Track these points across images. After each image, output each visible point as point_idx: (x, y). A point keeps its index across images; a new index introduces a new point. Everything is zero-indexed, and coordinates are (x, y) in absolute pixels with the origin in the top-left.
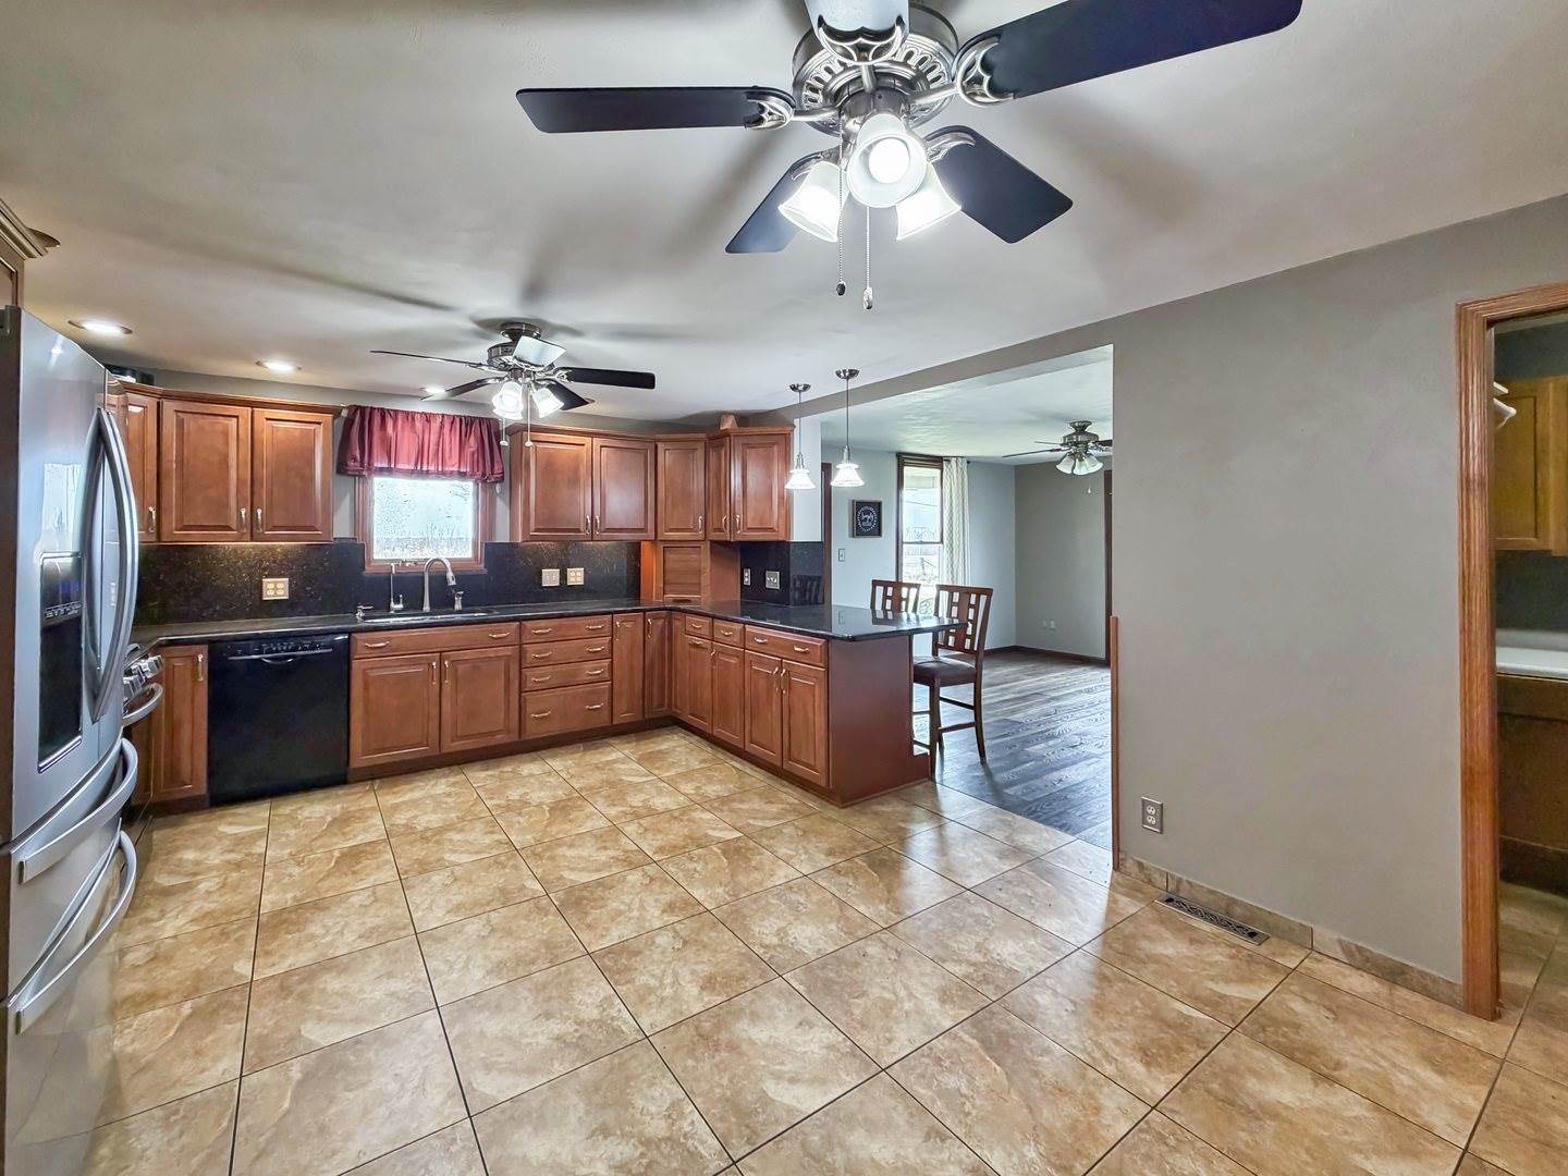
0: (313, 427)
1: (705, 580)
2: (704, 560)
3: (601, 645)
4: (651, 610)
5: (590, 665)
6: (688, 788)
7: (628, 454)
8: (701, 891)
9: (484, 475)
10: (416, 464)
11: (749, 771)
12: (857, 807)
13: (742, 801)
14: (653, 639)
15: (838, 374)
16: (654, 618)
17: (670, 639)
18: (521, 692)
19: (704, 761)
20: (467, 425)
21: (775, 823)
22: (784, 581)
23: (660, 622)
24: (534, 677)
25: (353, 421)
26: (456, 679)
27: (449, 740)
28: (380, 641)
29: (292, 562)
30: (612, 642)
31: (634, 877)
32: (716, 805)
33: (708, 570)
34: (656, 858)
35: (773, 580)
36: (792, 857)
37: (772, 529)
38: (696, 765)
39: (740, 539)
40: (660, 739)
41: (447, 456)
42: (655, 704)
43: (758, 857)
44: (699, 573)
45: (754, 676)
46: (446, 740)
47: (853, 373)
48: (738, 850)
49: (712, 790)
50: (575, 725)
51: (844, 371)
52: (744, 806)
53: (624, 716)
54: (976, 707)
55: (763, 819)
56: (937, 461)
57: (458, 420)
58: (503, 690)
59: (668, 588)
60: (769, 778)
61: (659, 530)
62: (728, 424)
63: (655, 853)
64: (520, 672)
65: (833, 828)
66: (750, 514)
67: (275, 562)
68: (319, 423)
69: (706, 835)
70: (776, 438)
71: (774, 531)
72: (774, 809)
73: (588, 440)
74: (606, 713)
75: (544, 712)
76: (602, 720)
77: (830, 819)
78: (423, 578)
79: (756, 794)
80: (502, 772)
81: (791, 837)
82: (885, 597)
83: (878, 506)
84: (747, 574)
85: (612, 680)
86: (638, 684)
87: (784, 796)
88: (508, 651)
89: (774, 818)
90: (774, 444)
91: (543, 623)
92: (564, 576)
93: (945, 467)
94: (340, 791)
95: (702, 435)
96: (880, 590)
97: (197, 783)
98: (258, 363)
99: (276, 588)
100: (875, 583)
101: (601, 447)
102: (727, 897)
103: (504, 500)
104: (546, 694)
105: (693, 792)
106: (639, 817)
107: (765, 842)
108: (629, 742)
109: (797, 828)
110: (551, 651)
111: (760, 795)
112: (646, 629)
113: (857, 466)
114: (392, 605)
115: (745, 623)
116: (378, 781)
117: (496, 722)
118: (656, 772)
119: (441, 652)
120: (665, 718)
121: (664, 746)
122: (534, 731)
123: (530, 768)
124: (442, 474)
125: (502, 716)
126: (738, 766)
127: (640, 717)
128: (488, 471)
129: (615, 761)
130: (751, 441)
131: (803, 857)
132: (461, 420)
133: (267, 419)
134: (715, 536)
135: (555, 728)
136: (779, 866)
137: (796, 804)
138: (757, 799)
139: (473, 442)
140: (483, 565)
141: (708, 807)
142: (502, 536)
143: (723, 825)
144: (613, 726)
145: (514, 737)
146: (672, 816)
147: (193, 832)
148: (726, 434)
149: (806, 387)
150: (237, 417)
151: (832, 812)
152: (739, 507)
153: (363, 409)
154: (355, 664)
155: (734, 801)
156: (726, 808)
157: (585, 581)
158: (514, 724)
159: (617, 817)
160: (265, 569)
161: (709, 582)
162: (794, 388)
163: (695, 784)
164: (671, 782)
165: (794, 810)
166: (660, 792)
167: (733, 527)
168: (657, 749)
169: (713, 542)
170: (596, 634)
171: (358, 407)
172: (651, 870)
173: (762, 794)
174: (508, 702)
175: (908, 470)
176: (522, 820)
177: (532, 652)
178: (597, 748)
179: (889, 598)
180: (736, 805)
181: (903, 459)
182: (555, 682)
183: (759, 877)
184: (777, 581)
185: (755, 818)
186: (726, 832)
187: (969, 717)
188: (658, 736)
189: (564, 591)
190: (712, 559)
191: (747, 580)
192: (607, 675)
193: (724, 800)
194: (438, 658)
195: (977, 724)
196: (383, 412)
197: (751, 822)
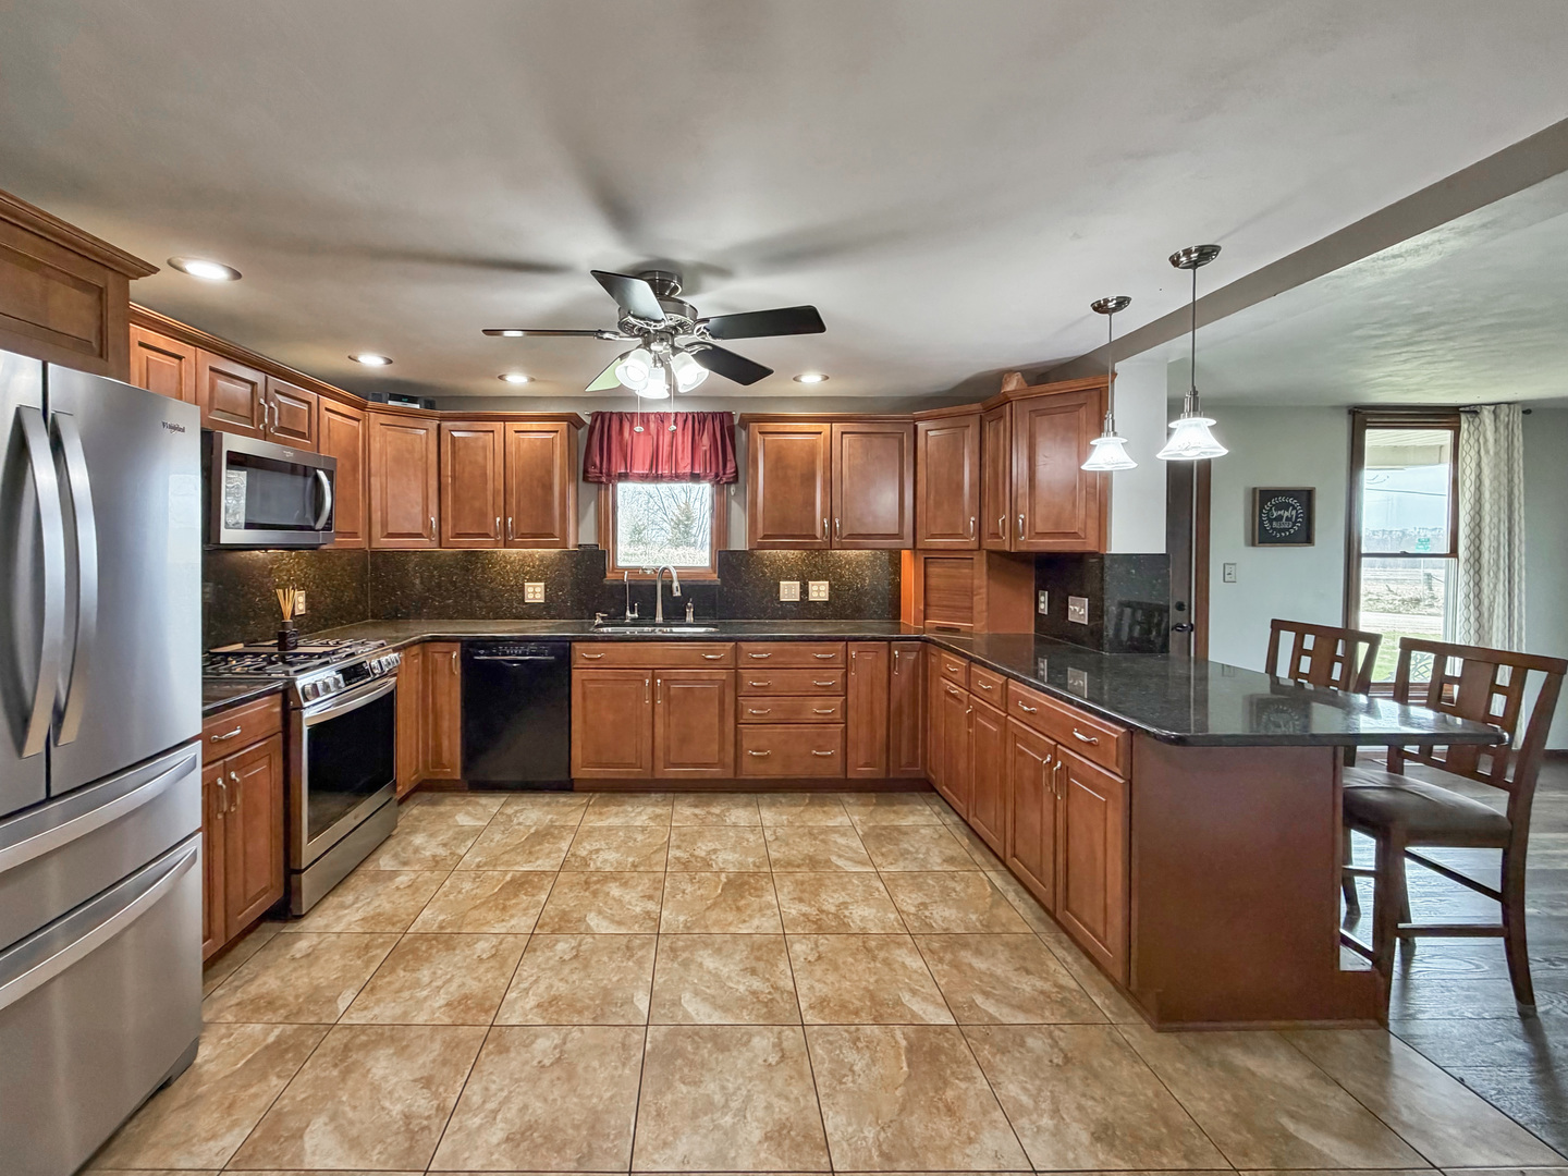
0: (551, 436)
1: (980, 602)
2: (978, 576)
3: (833, 678)
4: (898, 639)
5: (818, 702)
6: (909, 901)
7: (877, 441)
8: (842, 1119)
9: (717, 475)
10: (651, 468)
11: (1011, 896)
12: (1190, 1038)
13: (978, 952)
14: (902, 677)
15: (1175, 261)
16: (902, 651)
17: (925, 679)
18: (737, 723)
19: (950, 860)
20: (699, 423)
21: (1021, 1018)
22: (1096, 612)
23: (911, 657)
24: (751, 710)
25: (594, 428)
26: (668, 699)
27: (662, 764)
28: (599, 651)
29: (547, 568)
30: (846, 675)
31: (762, 1043)
32: (936, 945)
33: (984, 590)
34: (808, 1019)
35: (1079, 611)
36: (1022, 1110)
37: (1074, 535)
38: (936, 862)
39: (1023, 548)
40: (906, 809)
41: (680, 457)
42: (904, 761)
43: (963, 1085)
44: (970, 593)
45: (1019, 758)
46: (660, 765)
47: (1206, 253)
48: (934, 1053)
49: (944, 915)
50: (799, 771)
51: (1187, 252)
52: (980, 964)
53: (861, 771)
54: (1510, 894)
55: (999, 1000)
56: (1446, 416)
57: (690, 417)
58: (717, 720)
59: (931, 611)
60: (1039, 919)
61: (918, 537)
62: (1012, 385)
63: (811, 1007)
64: (736, 700)
65: (1126, 1071)
66: (1040, 510)
67: (534, 567)
68: (557, 432)
69: (898, 1002)
70: (1081, 398)
71: (1080, 538)
72: (1027, 985)
73: (825, 427)
74: (839, 759)
75: (762, 750)
76: (833, 770)
77: (1124, 1047)
78: (656, 586)
79: (1007, 945)
80: (709, 813)
81: (1038, 1060)
82: (1299, 651)
83: (1306, 497)
84: (1044, 598)
85: (846, 723)
86: (881, 732)
87: (1053, 965)
88: (722, 675)
89: (1020, 1008)
90: (1081, 405)
91: (760, 646)
92: (804, 591)
93: (1464, 426)
94: (562, 799)
95: (976, 407)
96: (1287, 639)
97: (454, 767)
98: (501, 377)
99: (535, 593)
100: (1278, 626)
101: (843, 433)
102: (875, 1153)
103: (739, 504)
104: (766, 730)
105: (913, 910)
106: (821, 930)
107: (986, 1052)
108: (864, 805)
109: (1055, 1044)
110: (774, 679)
111: (1013, 948)
112: (891, 663)
113: (1213, 422)
114: (628, 613)
115: (1009, 676)
116: (597, 795)
117: (708, 754)
118: (878, 860)
119: (653, 669)
120: (919, 780)
121: (908, 821)
122: (750, 770)
123: (737, 813)
124: (677, 477)
125: (716, 747)
126: (998, 883)
127: (882, 776)
128: (721, 473)
129: (834, 830)
130: (1041, 406)
131: (1046, 1122)
132: (694, 417)
133: (516, 432)
134: (989, 543)
135: (775, 771)
136: (993, 1123)
137: (1071, 991)
138: (1003, 955)
139: (706, 441)
140: (716, 575)
141: (922, 944)
142: (739, 541)
143: (930, 989)
144: (847, 779)
145: (730, 774)
146: (868, 945)
147: (441, 814)
148: (1007, 400)
149: (1122, 302)
150: (493, 431)
151: (1136, 1032)
152: (1024, 503)
153: (602, 414)
154: (576, 674)
155: (966, 946)
156: (948, 956)
157: (830, 597)
158: (729, 758)
159: (795, 923)
160: (526, 574)
161: (984, 607)
162: (1100, 307)
163: (918, 897)
164: (890, 883)
165: (1062, 1002)
166: (868, 898)
167: (1015, 532)
168: (896, 823)
169: (990, 553)
170: (825, 664)
171: (599, 413)
172: (791, 1037)
173: (1017, 948)
174: (722, 733)
175: (1374, 438)
176: (689, 888)
177: (750, 680)
178: (823, 805)
179: (1307, 653)
180: (966, 956)
181: (1362, 417)
182: (774, 717)
183: (947, 1133)
184: (1084, 612)
185: (987, 995)
186: (931, 1008)
187: (1489, 911)
188: (906, 804)
189: (805, 608)
190: (989, 578)
191: (1043, 607)
192: (838, 716)
193: (953, 941)
194: (650, 675)
195: (1512, 932)
196: (620, 415)
197: (979, 999)
